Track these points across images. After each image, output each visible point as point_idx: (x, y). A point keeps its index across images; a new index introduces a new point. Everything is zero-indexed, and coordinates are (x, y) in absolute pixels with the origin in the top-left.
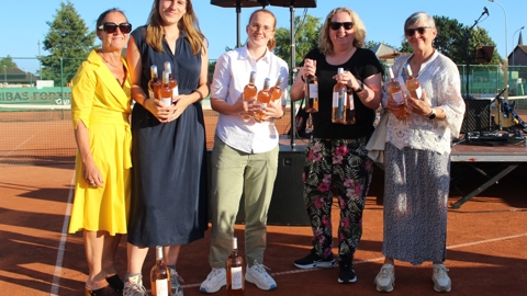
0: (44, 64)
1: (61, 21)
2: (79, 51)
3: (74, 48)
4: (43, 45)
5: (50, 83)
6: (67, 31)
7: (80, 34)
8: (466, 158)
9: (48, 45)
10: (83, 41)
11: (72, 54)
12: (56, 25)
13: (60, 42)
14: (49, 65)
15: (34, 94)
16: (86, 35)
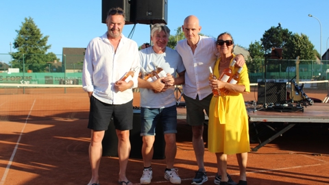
0: (14, 58)
1: (25, 30)
2: (37, 49)
3: (33, 47)
4: (13, 45)
5: (17, 70)
6: (28, 36)
7: (37, 38)
8: (261, 120)
9: (16, 45)
10: (39, 43)
11: (32, 51)
12: (22, 33)
13: (24, 43)
14: (17, 58)
15: (7, 77)
16: (41, 39)
